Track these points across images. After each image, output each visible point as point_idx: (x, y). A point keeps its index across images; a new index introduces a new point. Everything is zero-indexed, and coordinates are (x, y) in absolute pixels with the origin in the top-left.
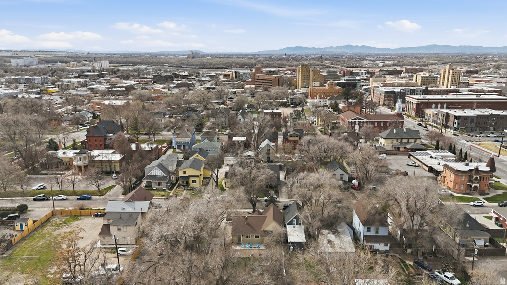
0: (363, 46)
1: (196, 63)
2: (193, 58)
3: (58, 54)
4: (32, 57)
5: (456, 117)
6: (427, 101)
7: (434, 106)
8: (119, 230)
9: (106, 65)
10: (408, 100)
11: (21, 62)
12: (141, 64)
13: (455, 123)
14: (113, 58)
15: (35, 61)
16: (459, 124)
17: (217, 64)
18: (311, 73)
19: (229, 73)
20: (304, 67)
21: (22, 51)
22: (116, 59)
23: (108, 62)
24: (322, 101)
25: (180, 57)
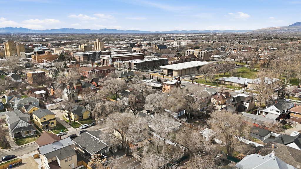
0: (21, 28)
5: (135, 64)
6: (113, 58)
7: (116, 60)
8: (66, 161)
10: (102, 58)
13: (135, 67)
16: (137, 67)
18: (17, 47)
20: (11, 42)
24: (48, 63)
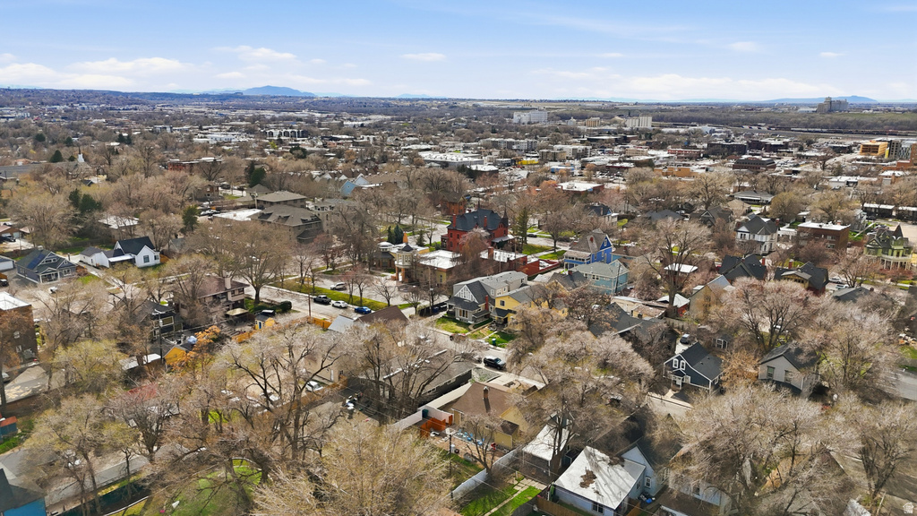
1: (828, 122)
2: (830, 111)
3: (588, 104)
4: (540, 110)
9: (646, 123)
11: (525, 117)
12: (702, 121)
14: (670, 111)
15: (544, 116)
17: (876, 125)
19: (879, 143)
21: (541, 101)
22: (671, 113)
23: (650, 118)
25: (801, 109)
